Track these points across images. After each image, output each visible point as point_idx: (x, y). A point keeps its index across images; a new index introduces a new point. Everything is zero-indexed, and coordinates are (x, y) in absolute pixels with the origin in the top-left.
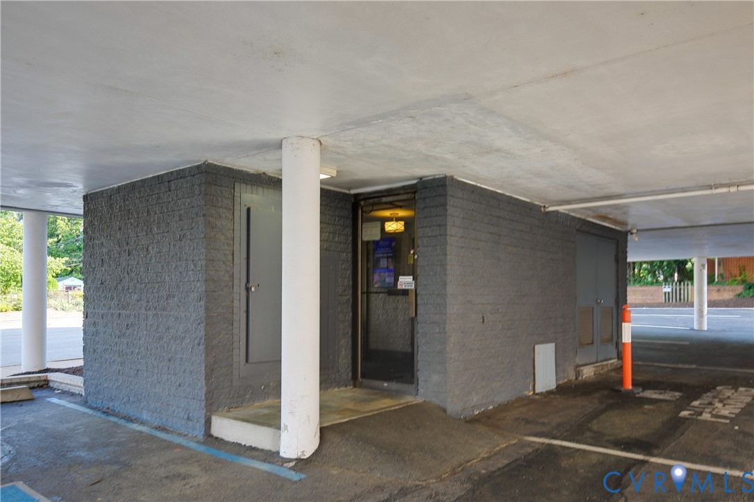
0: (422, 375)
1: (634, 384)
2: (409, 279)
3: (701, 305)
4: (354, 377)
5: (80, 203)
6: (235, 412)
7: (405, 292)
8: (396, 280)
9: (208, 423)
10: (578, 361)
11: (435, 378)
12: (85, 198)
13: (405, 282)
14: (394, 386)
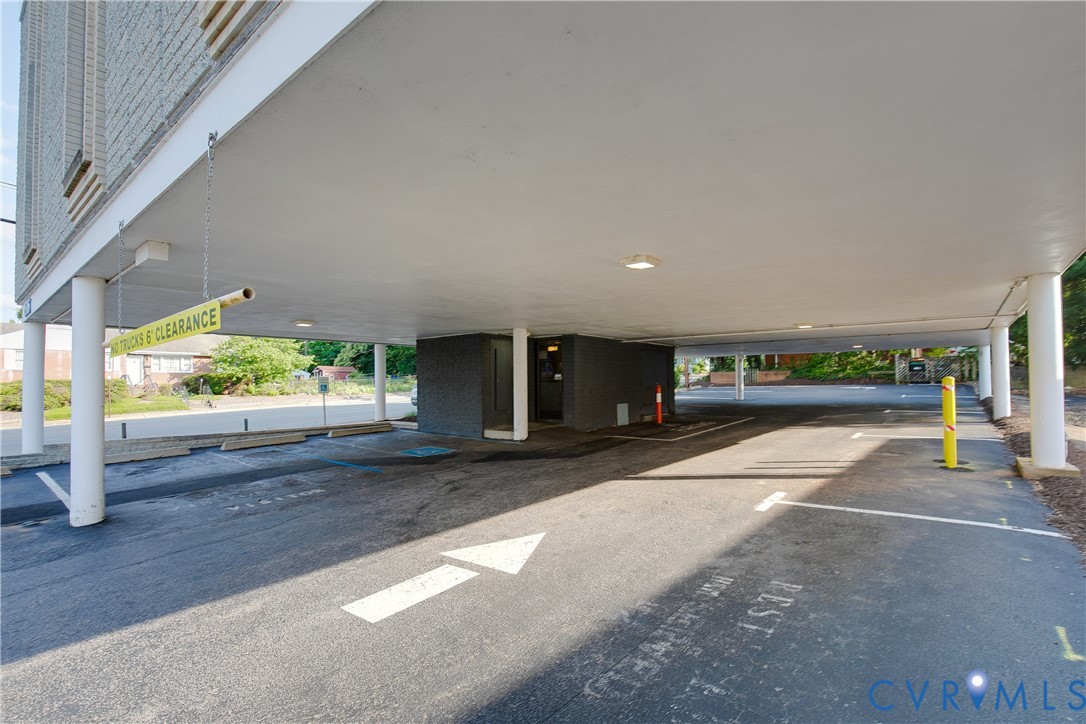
0: (565, 416)
1: (663, 421)
2: (560, 375)
3: (740, 384)
4: (536, 418)
5: (415, 343)
6: (500, 427)
7: (558, 381)
8: (554, 376)
9: (483, 433)
10: (643, 412)
11: (571, 416)
12: (417, 341)
13: (558, 376)
14: (554, 421)
